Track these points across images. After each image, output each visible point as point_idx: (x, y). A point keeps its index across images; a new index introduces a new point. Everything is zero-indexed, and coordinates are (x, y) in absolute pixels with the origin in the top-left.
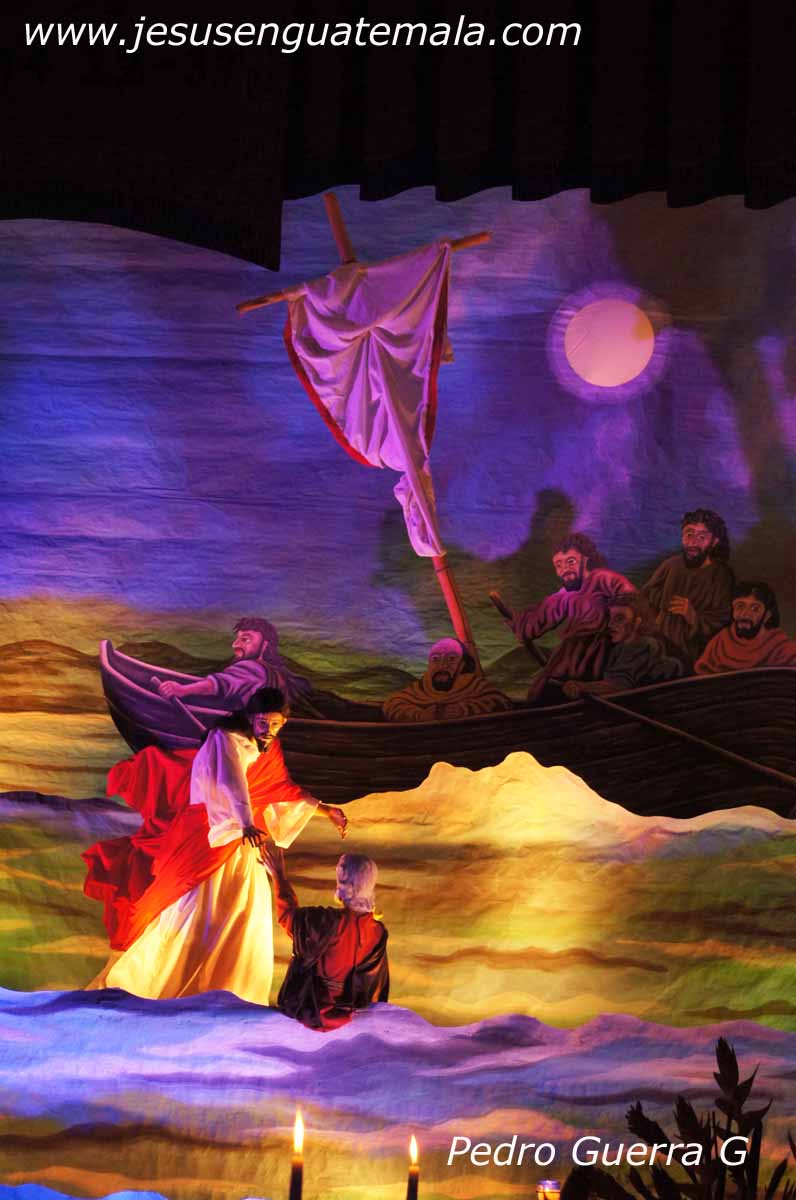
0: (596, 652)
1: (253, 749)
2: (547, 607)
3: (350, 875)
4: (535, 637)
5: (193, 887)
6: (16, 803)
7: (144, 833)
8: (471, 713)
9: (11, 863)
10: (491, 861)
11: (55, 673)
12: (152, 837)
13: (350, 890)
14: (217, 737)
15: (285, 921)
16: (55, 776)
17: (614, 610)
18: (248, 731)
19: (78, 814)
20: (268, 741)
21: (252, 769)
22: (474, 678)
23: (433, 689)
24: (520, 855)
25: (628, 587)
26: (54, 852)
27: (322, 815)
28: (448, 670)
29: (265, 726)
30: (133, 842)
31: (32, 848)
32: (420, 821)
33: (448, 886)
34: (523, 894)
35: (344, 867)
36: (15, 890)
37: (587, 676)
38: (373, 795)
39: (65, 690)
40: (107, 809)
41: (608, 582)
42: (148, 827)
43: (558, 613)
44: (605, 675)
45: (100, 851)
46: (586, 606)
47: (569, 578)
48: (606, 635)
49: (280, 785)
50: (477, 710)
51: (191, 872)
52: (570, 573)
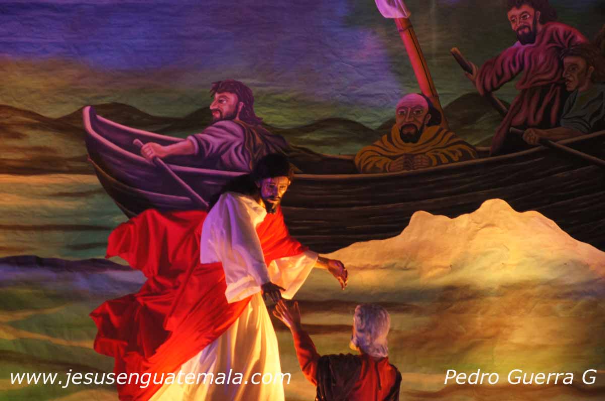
0: (553, 99)
1: (261, 211)
2: (503, 61)
4: (494, 89)
5: (212, 340)
6: (17, 268)
7: (147, 290)
8: (439, 162)
9: (15, 325)
10: (472, 301)
11: (17, 136)
12: (158, 294)
13: (368, 338)
14: (227, 201)
15: (309, 368)
16: (23, 235)
17: (567, 60)
18: (255, 194)
19: (78, 275)
20: (276, 203)
21: (261, 226)
22: (441, 130)
23: (401, 141)
24: (499, 294)
25: (579, 39)
26: (58, 312)
27: (322, 267)
28: (415, 123)
29: (275, 190)
30: (140, 300)
31: (36, 309)
32: (403, 266)
33: (434, 326)
34: (505, 331)
36: (21, 349)
37: (545, 123)
38: (357, 244)
39: (28, 152)
40: (105, 269)
41: (561, 34)
42: (152, 284)
43: (515, 66)
44: (562, 121)
45: (108, 309)
46: (541, 58)
47: (523, 32)
48: (562, 84)
49: (283, 240)
50: (444, 160)
51: (209, 327)
52: (524, 27)
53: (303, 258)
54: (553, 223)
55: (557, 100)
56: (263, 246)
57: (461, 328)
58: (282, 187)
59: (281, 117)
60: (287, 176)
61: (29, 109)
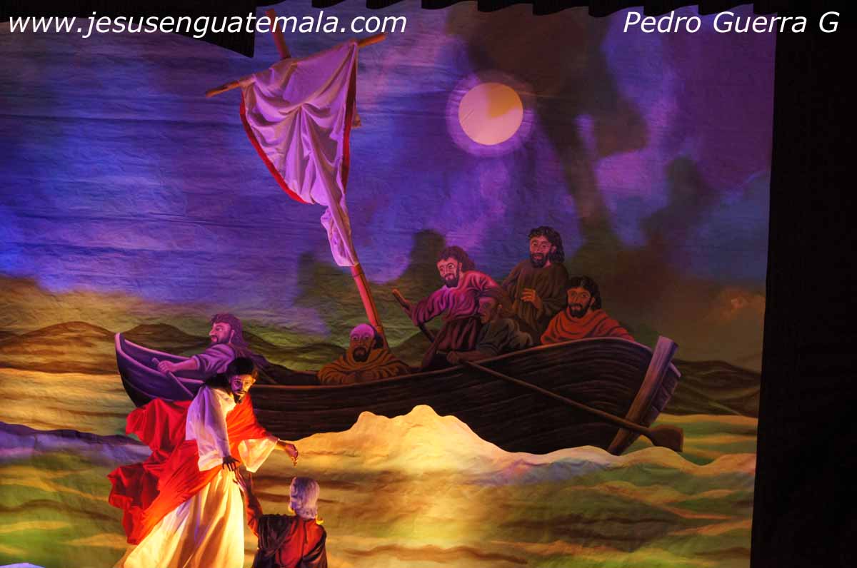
0: (471, 330)
1: (232, 401)
2: (433, 300)
3: (299, 492)
4: (426, 322)
5: (187, 499)
6: (61, 438)
7: (152, 460)
8: (381, 377)
9: (56, 481)
10: (401, 484)
11: (89, 345)
12: (157, 463)
13: (300, 503)
14: (205, 392)
15: (253, 524)
16: (88, 419)
17: (482, 300)
18: (227, 387)
19: (106, 447)
20: (242, 395)
21: (230, 415)
22: (383, 352)
23: (353, 359)
24: (422, 480)
25: (491, 284)
26: (87, 473)
27: (280, 449)
28: (365, 347)
29: (240, 384)
30: (145, 467)
31: (72, 470)
32: (350, 453)
34: (424, 507)
35: (295, 486)
36: (59, 500)
37: (464, 347)
38: (317, 435)
39: (97, 358)
40: (126, 443)
41: (478, 280)
42: (155, 456)
43: (442, 303)
44: (477, 346)
45: (120, 473)
46: (462, 298)
47: (449, 279)
48: (477, 318)
49: (250, 427)
50: (385, 375)
51: (185, 488)
52: (450, 274)
53: (266, 441)
54: (465, 426)
55: (474, 329)
56: (229, 431)
57: (391, 503)
58: (247, 383)
59: (285, 341)
60: (250, 374)
61: (100, 326)
